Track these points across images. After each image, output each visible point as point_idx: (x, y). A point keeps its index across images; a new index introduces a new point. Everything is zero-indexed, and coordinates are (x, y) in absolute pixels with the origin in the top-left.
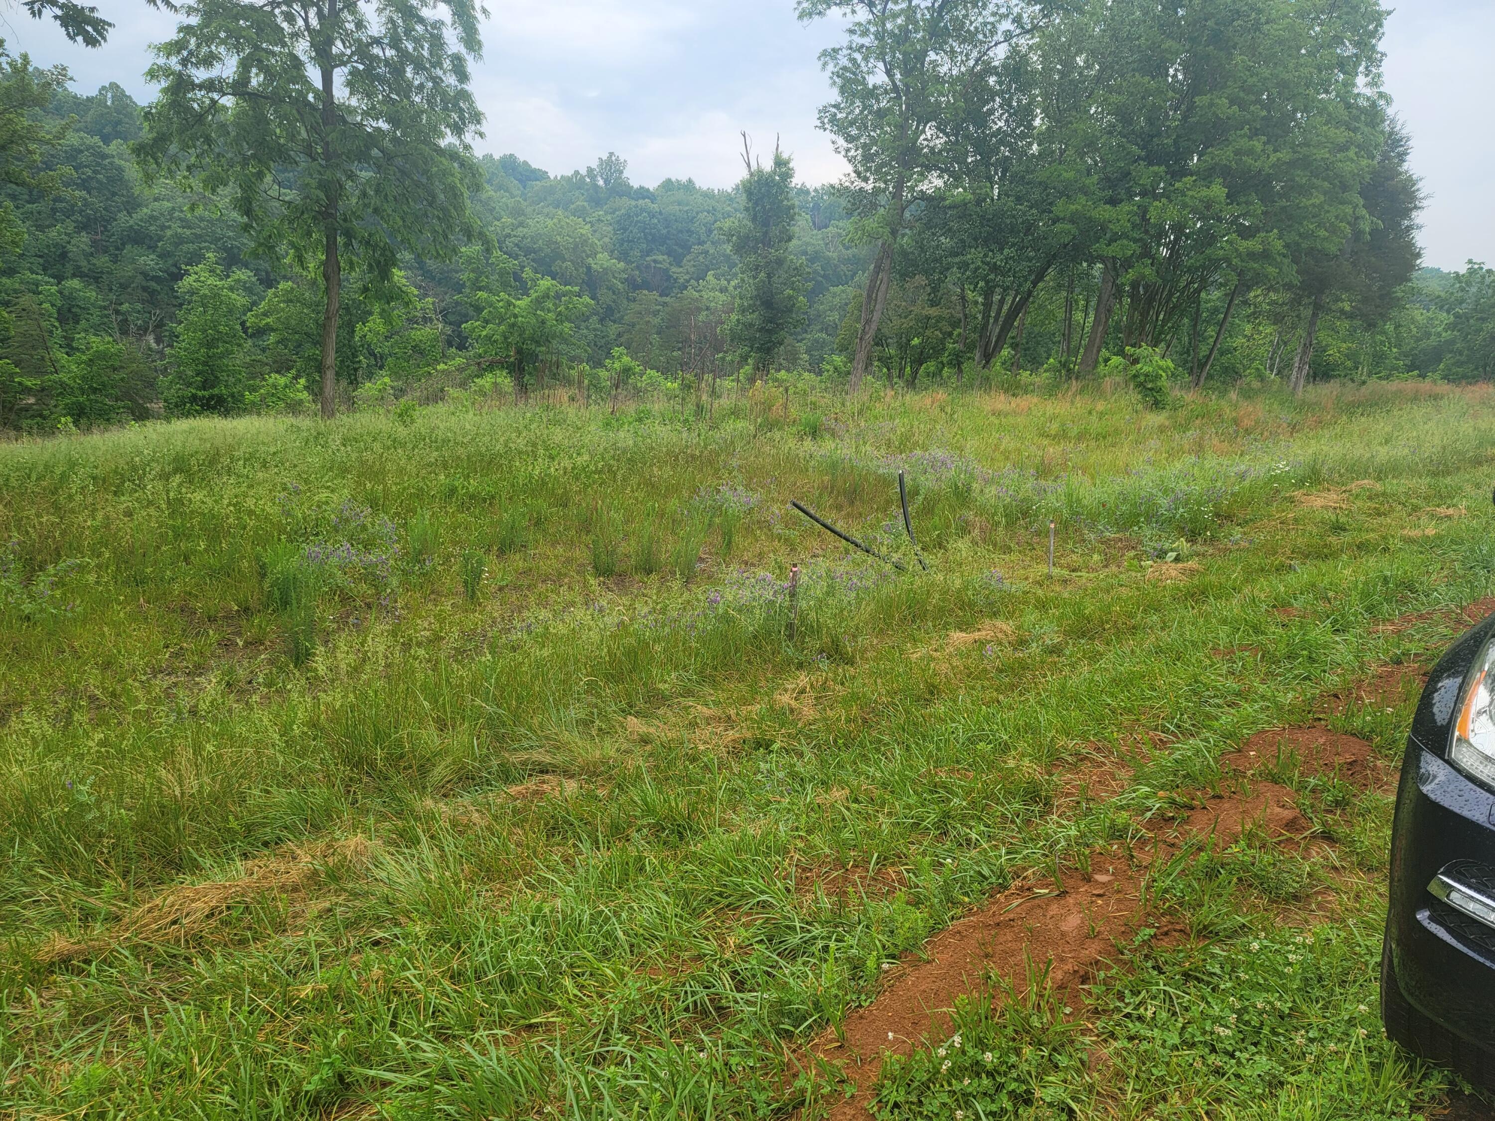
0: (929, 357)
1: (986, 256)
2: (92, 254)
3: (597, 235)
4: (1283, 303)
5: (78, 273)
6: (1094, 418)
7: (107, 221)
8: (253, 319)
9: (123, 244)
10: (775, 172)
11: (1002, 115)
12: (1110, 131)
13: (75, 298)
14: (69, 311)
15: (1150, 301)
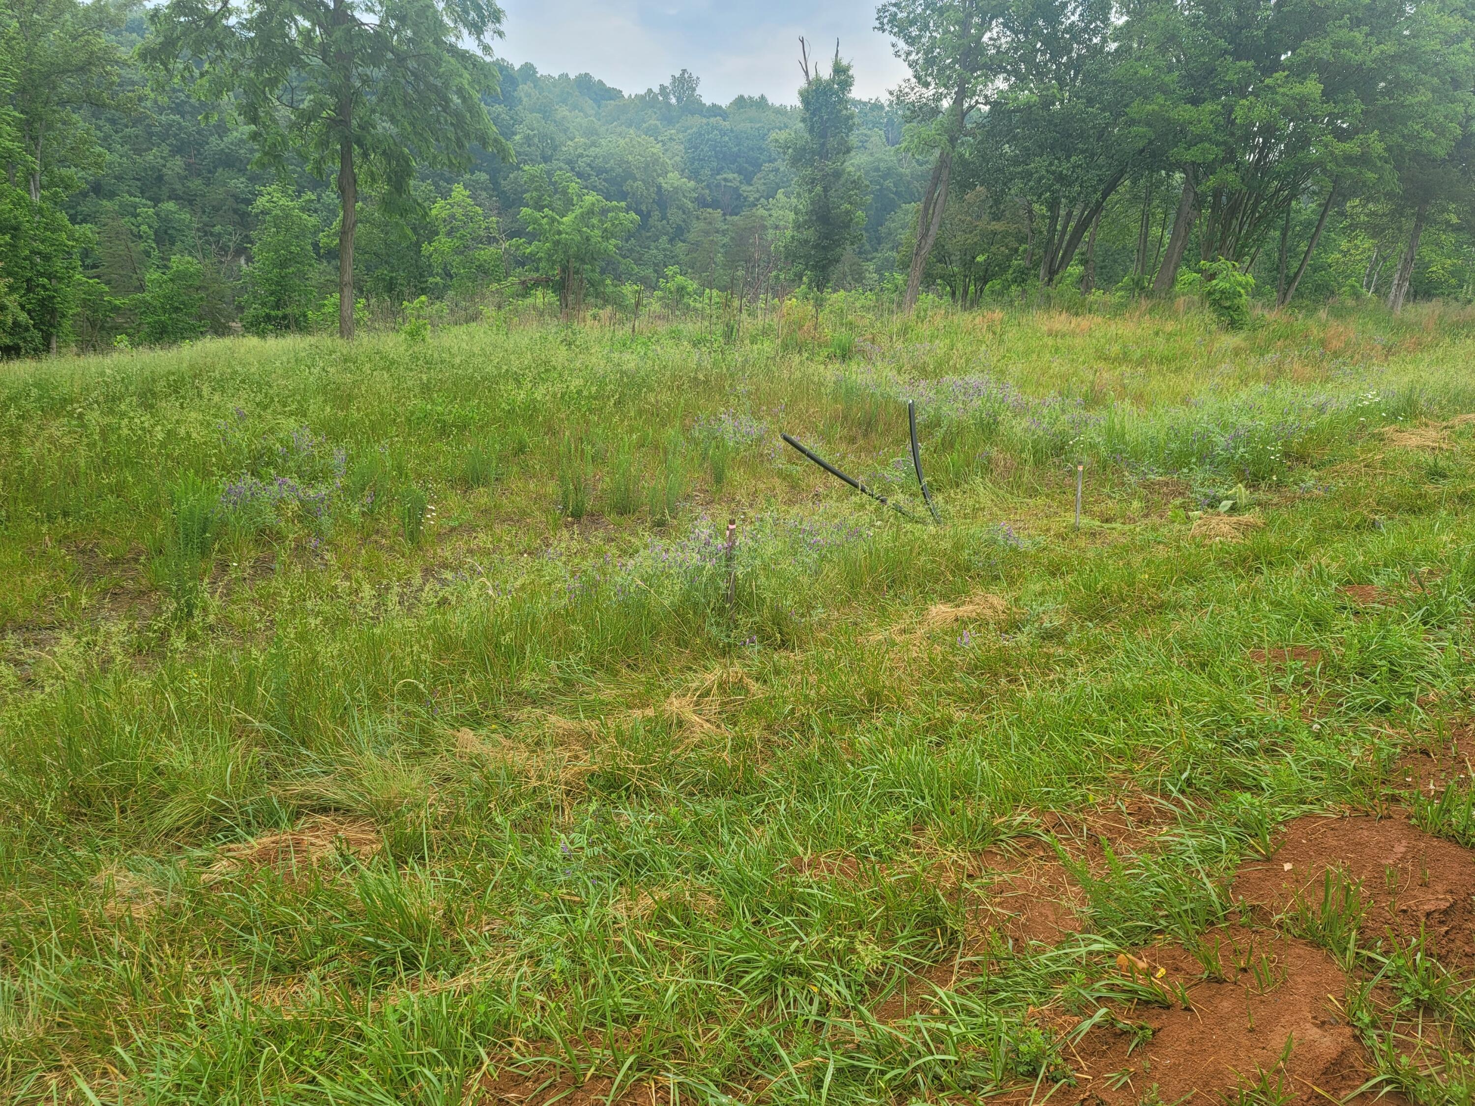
0: (994, 275)
1: (1051, 164)
2: (186, 177)
3: (669, 154)
4: (1384, 215)
5: (173, 196)
6: (1160, 339)
7: (201, 145)
8: (325, 240)
9: (215, 167)
10: (833, 81)
11: (1075, 9)
12: (1194, 23)
13: (170, 221)
14: (166, 233)
15: (1233, 210)
